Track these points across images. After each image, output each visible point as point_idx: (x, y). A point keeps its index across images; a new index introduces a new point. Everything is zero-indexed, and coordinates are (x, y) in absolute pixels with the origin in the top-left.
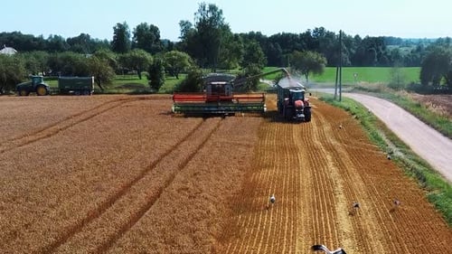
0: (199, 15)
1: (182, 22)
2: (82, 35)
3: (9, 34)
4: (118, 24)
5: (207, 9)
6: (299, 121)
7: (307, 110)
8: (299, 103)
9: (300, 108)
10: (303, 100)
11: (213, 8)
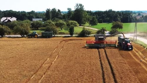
0: (76, 7)
1: (68, 8)
2: (32, 11)
3: (9, 11)
4: (47, 9)
5: (79, 5)
6: (129, 50)
7: (131, 47)
8: (129, 44)
9: (129, 46)
10: (130, 43)
11: (81, 5)
